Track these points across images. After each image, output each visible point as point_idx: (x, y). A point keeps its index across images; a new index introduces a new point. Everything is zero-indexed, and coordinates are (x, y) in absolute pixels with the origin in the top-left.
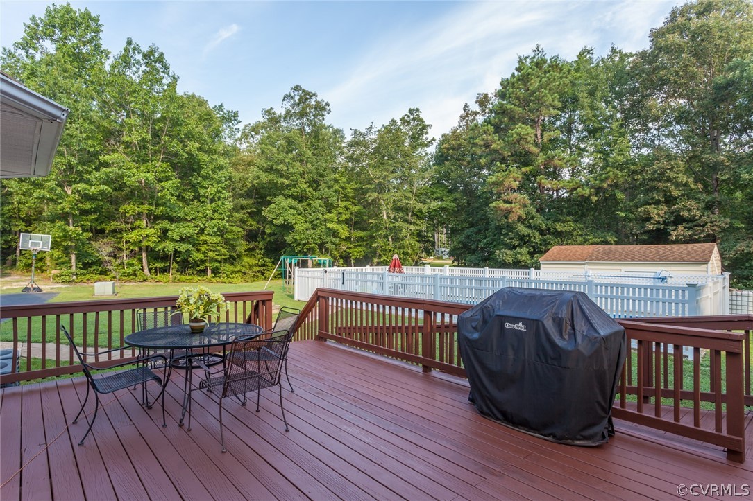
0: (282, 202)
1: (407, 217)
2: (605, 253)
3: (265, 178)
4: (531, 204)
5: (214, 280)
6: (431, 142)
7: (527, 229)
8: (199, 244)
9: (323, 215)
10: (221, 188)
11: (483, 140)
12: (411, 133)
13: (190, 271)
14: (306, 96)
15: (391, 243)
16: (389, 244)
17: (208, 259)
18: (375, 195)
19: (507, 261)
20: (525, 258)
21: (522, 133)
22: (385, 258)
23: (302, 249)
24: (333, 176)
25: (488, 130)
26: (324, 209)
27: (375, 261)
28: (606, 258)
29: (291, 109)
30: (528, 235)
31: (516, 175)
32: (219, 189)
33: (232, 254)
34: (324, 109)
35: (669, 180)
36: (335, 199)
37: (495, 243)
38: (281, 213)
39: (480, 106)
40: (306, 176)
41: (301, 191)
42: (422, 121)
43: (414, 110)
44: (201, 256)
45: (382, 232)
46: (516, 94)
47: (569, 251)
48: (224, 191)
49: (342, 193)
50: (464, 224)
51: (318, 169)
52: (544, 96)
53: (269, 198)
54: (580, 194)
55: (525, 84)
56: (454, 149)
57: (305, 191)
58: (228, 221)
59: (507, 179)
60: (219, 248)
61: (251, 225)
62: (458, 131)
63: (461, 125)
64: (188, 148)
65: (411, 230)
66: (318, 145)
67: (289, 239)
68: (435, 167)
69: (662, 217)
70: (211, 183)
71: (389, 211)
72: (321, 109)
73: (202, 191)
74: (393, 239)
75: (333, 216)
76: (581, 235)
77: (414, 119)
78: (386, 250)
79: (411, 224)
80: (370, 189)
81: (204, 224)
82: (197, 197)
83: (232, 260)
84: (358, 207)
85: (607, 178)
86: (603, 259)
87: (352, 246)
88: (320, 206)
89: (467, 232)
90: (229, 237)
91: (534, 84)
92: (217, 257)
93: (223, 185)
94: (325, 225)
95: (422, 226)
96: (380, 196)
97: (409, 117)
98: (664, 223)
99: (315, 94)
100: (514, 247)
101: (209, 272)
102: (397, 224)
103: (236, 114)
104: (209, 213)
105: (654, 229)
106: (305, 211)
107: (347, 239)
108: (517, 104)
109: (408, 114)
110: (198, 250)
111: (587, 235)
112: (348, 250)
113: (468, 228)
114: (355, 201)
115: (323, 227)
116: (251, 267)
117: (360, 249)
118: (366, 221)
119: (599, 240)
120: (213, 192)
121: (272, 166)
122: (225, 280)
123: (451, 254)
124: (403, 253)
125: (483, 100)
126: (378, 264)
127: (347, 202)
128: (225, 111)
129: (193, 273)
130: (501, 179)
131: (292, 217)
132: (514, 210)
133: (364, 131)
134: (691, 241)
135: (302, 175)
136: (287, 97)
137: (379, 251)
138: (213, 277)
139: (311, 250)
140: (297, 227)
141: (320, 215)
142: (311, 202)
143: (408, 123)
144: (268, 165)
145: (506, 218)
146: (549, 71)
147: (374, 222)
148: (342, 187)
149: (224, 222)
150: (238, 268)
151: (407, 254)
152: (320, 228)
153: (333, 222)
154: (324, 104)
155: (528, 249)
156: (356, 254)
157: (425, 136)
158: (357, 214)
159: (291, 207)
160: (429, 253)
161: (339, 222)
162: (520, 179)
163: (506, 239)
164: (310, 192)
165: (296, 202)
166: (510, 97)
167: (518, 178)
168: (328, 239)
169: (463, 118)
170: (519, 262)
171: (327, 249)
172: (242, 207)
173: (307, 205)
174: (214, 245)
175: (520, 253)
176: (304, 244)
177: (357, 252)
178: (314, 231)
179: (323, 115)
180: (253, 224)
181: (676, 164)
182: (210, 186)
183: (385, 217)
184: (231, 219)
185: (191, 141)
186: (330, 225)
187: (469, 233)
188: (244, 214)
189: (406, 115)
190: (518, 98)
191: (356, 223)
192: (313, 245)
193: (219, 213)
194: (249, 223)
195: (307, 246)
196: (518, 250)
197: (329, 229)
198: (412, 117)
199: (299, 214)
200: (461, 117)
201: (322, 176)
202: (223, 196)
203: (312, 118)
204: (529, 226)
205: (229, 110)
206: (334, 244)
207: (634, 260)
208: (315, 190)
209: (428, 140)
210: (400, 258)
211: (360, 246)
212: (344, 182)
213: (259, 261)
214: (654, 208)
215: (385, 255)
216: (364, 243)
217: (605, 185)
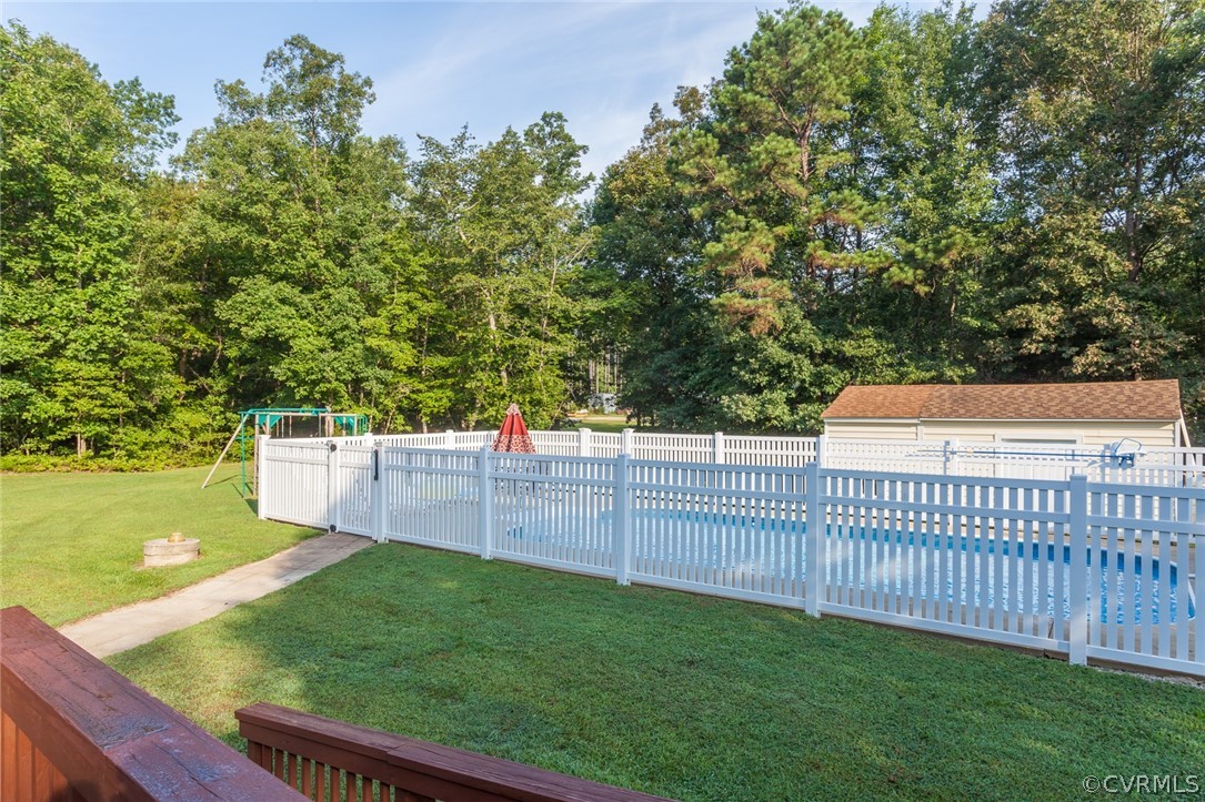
0: (261, 288)
1: (537, 327)
2: (955, 401)
3: (220, 233)
4: (794, 301)
5: (92, 464)
6: (585, 182)
7: (784, 352)
8: (56, 380)
9: (358, 319)
10: (109, 250)
11: (698, 166)
12: (546, 162)
13: (30, 444)
14: (318, 63)
15: (505, 381)
16: (500, 384)
17: (75, 414)
18: (470, 280)
19: (745, 418)
20: (780, 411)
21: (779, 152)
22: (492, 411)
23: (311, 393)
24: (380, 237)
25: (707, 145)
26: (361, 307)
27: (473, 417)
28: (962, 411)
29: (285, 86)
30: (789, 365)
31: (764, 241)
32: (105, 252)
33: (145, 403)
34: (360, 94)
35: (1069, 251)
36: (383, 284)
37: (716, 382)
38: (259, 313)
39: (684, 111)
40: (319, 233)
41: (308, 267)
42: (568, 138)
43: (552, 115)
44: (57, 409)
45: (487, 358)
46: (764, 72)
47: (881, 397)
48: (118, 260)
49: (401, 274)
50: (654, 344)
51: (346, 220)
52: (821, 77)
53: (232, 280)
54: (896, 279)
55: (782, 53)
56: (632, 193)
57: (316, 265)
58: (125, 328)
59: (748, 247)
60: (103, 390)
61: (194, 341)
62: (641, 156)
63: (646, 145)
64: (14, 150)
65: (546, 353)
66: (346, 170)
67: (279, 372)
68: (596, 227)
69: (1054, 328)
70: (83, 238)
71: (501, 312)
72: (353, 93)
73: (59, 257)
74: (509, 374)
75: (381, 322)
76: (891, 365)
77: (553, 135)
78: (494, 396)
79: (546, 340)
80: (459, 265)
81: (65, 334)
82: (48, 271)
83: (143, 418)
84: (435, 305)
85: (948, 248)
86: (954, 412)
87: (422, 386)
88: (350, 300)
89: (659, 360)
90: (129, 363)
91: (800, 55)
92: (97, 410)
93: (114, 245)
94: (363, 342)
95: (569, 345)
96: (483, 281)
97: (542, 129)
98: (1058, 339)
99: (338, 58)
100: (759, 390)
101: (82, 445)
102: (517, 341)
103: (169, 103)
104: (78, 309)
105: (1039, 352)
106: (316, 310)
107: (412, 372)
108: (765, 93)
109: (542, 123)
110: (52, 396)
111: (901, 364)
112: (414, 396)
113: (662, 351)
114: (428, 293)
115: (359, 345)
116: (194, 432)
117: (439, 393)
118: (452, 335)
119: (928, 375)
120: (86, 259)
121: (236, 208)
122: (123, 463)
123: (623, 404)
124: (530, 402)
125: (688, 100)
126: (479, 426)
127: (411, 294)
128: (144, 95)
129: (39, 449)
130: (736, 247)
131: (282, 321)
132: (761, 311)
133: (446, 142)
134: (1112, 376)
135: (309, 230)
136: (273, 60)
137: (480, 397)
138: (91, 458)
139: (333, 396)
140: (296, 344)
141: (351, 321)
142: (331, 291)
143: (541, 142)
144: (225, 203)
145: (745, 328)
146: (827, 33)
147: (470, 335)
148: (397, 261)
149: (116, 331)
150: (162, 435)
151: (539, 403)
152: (349, 348)
153: (379, 334)
154: (360, 81)
155: (785, 394)
156: (431, 403)
157: (573, 171)
158: (431, 319)
159: (283, 301)
160: (581, 401)
161: (393, 335)
162: (772, 248)
163: (742, 373)
164: (328, 270)
165: (296, 291)
166: (752, 78)
167: (768, 245)
168: (369, 372)
169: (649, 133)
170: (768, 419)
171: (368, 394)
172: (170, 298)
173: (322, 298)
174: (90, 383)
175: (771, 401)
176: (315, 383)
177: (436, 399)
178: (337, 354)
179: (357, 106)
180: (197, 339)
181: (1086, 220)
182: (82, 247)
183: (493, 326)
184: (138, 324)
185: (24, 133)
186: (372, 342)
187: (665, 362)
188: (173, 313)
189: (536, 125)
190: (768, 82)
191: (431, 338)
192: (335, 384)
193: (105, 310)
194: (186, 336)
195: (323, 387)
196: (766, 394)
197: (369, 349)
198: (548, 129)
199: (302, 318)
200: (646, 130)
201: (354, 235)
202: (114, 270)
203: (335, 110)
204: (790, 347)
205: (151, 91)
206: (382, 383)
207: (1021, 416)
208: (342, 265)
209: (580, 178)
210: (524, 413)
211: (441, 386)
212: (404, 251)
213: (214, 419)
214: (1040, 310)
215: (492, 405)
216: (450, 381)
217: (945, 261)
